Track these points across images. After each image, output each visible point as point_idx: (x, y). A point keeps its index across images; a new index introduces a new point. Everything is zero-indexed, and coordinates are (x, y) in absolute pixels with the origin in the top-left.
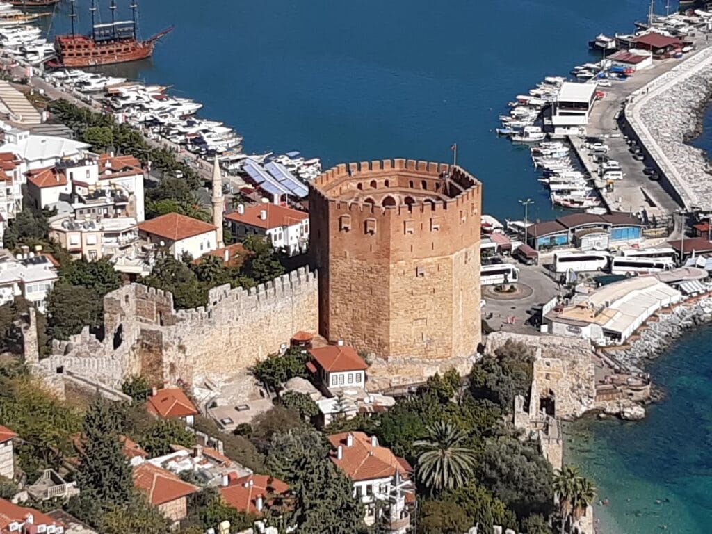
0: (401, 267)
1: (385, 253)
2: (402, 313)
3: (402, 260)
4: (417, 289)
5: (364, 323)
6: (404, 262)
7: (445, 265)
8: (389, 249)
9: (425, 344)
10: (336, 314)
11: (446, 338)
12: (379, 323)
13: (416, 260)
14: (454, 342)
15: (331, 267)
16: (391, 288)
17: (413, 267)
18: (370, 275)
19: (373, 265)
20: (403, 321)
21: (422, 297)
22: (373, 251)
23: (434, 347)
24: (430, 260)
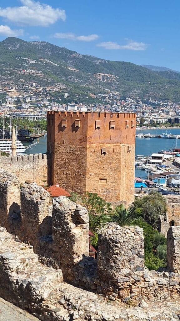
0: (93, 148)
1: (84, 139)
2: (93, 174)
3: (94, 143)
4: (102, 162)
5: (72, 181)
6: (95, 145)
7: (117, 149)
8: (87, 137)
9: (105, 194)
10: (58, 177)
11: (117, 191)
12: (81, 180)
13: (102, 145)
14: (121, 194)
15: (55, 150)
16: (87, 159)
17: (100, 148)
18: (76, 153)
19: (77, 147)
20: (94, 179)
21: (104, 166)
22: (78, 138)
23: (110, 196)
24: (109, 145)
